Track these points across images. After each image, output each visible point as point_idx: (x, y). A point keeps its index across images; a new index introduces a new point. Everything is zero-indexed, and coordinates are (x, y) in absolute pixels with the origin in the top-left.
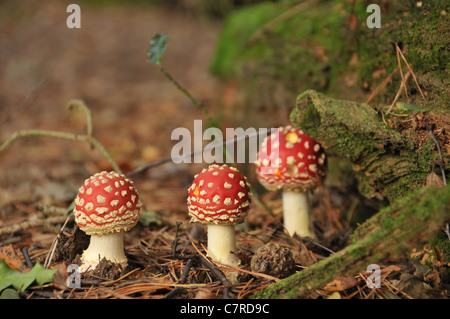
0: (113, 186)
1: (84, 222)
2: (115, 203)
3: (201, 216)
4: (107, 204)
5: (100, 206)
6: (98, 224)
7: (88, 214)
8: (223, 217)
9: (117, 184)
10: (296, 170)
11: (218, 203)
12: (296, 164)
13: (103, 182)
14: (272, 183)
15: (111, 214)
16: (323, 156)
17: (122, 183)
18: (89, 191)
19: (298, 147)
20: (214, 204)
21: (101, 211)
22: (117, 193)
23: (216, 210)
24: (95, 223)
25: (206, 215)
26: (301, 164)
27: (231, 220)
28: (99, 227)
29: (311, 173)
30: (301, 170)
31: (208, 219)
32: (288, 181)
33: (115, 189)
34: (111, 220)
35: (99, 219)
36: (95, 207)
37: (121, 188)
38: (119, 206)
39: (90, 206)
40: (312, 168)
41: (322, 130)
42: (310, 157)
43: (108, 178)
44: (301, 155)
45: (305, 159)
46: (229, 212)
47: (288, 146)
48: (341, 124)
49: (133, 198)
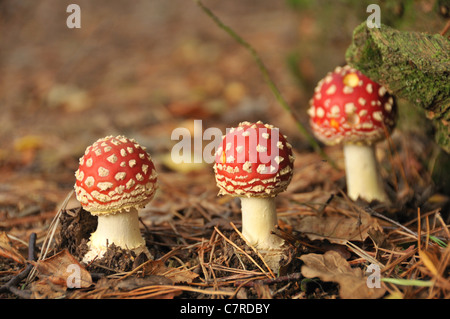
0: (119, 154)
1: (85, 200)
2: (120, 176)
3: (230, 188)
4: (111, 178)
5: (103, 180)
6: (101, 203)
7: (89, 191)
8: (257, 189)
9: (123, 152)
10: (357, 120)
11: (249, 171)
12: (357, 112)
13: (106, 150)
14: (329, 136)
15: (116, 190)
16: (391, 101)
17: (130, 150)
18: (90, 163)
19: (359, 91)
20: (244, 173)
21: (103, 186)
22: (122, 164)
23: (247, 180)
24: (98, 201)
25: (236, 187)
26: (363, 113)
27: (268, 191)
28: (103, 207)
29: (376, 123)
30: (363, 120)
31: (239, 192)
32: (348, 133)
33: (121, 159)
34: (116, 197)
35: (102, 197)
36: (96, 182)
37: (129, 157)
38: (126, 179)
39: (90, 180)
40: (377, 116)
41: (384, 70)
42: (373, 103)
43: (112, 145)
44: (362, 102)
45: (367, 106)
46: (264, 182)
47: (347, 90)
48: (408, 63)
49: (145, 168)
